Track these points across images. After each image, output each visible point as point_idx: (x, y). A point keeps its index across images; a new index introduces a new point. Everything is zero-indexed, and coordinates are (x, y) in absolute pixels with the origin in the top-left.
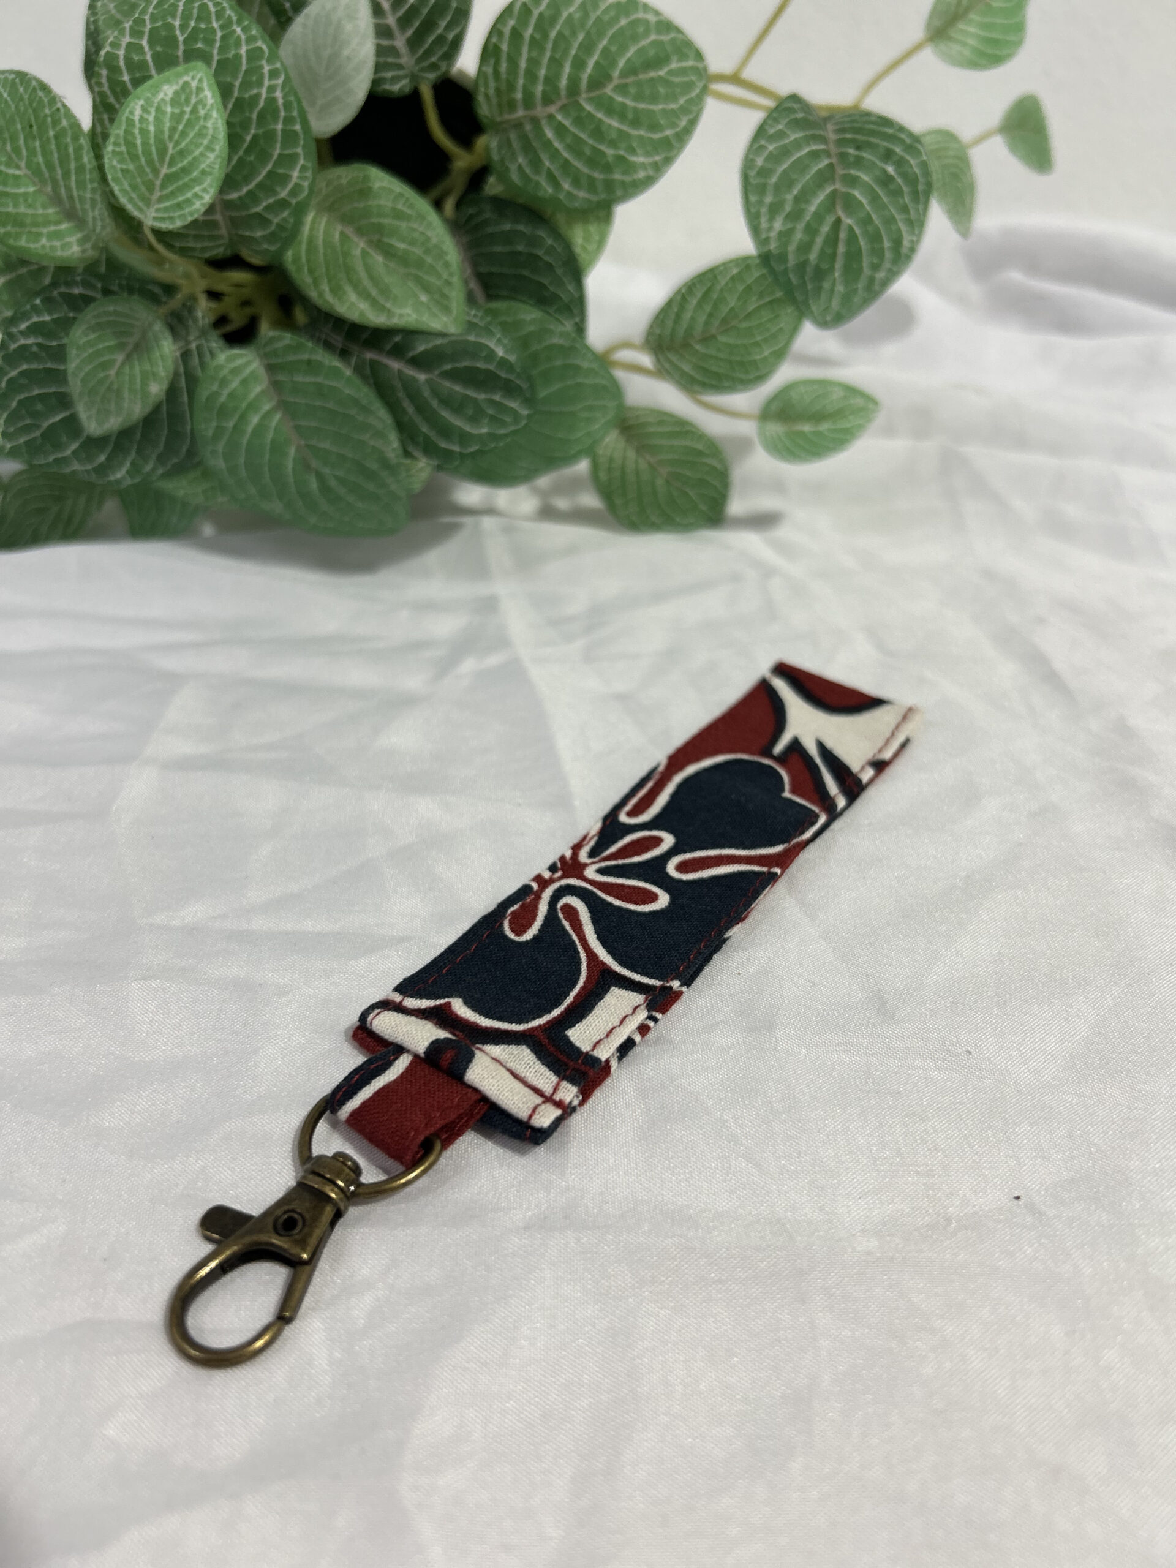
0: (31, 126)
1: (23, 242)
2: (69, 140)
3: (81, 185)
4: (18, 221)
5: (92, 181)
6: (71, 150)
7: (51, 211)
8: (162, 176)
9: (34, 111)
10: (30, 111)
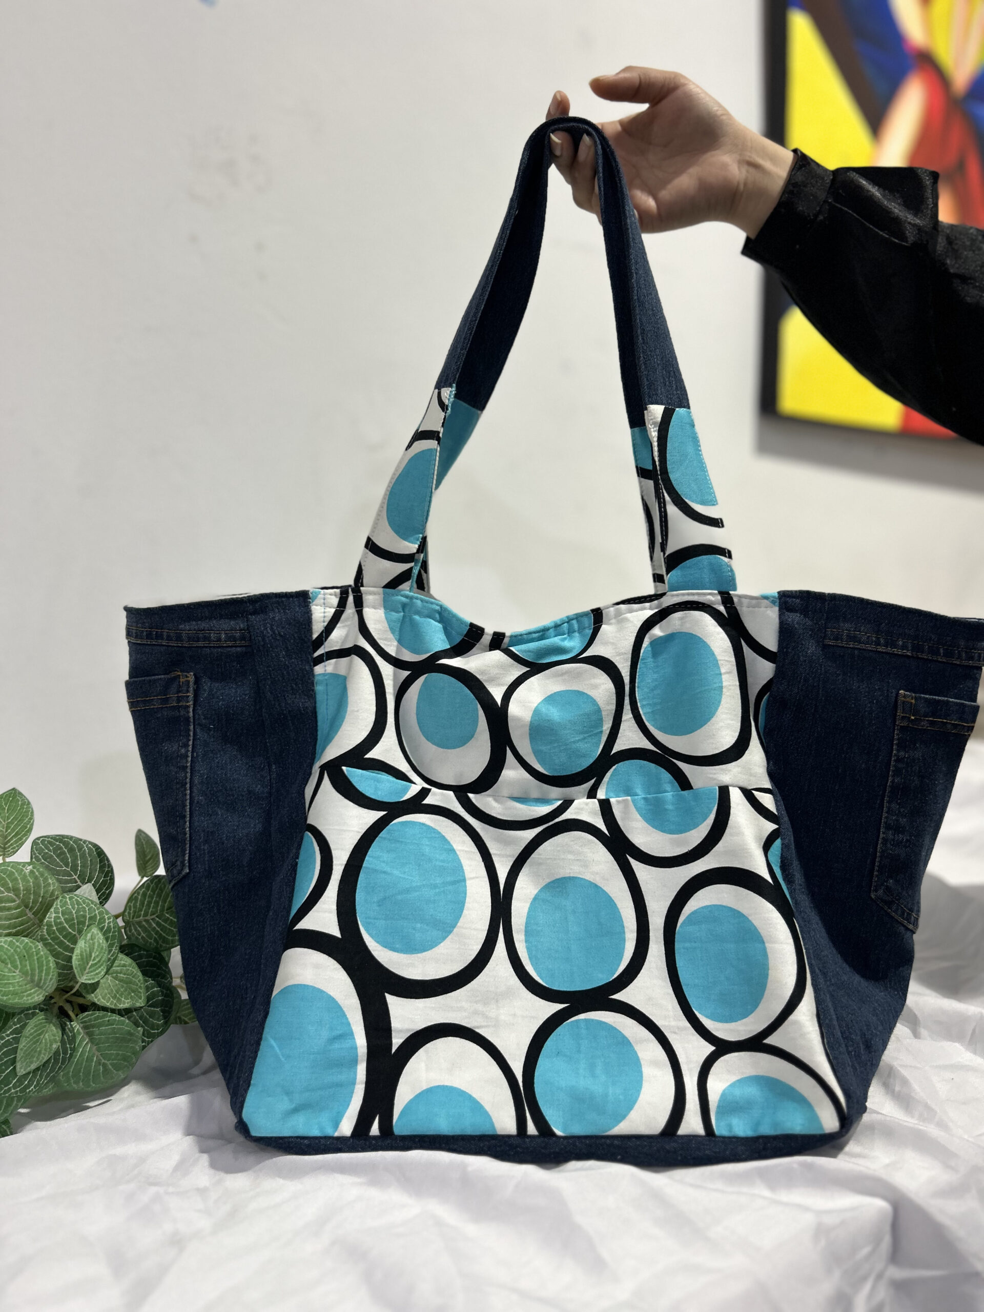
0: (24, 956)
1: (16, 1001)
2: (44, 959)
3: (47, 974)
4: (15, 993)
5: (53, 972)
6: (45, 962)
7: (28, 986)
8: (90, 964)
9: (27, 952)
10: (24, 951)
